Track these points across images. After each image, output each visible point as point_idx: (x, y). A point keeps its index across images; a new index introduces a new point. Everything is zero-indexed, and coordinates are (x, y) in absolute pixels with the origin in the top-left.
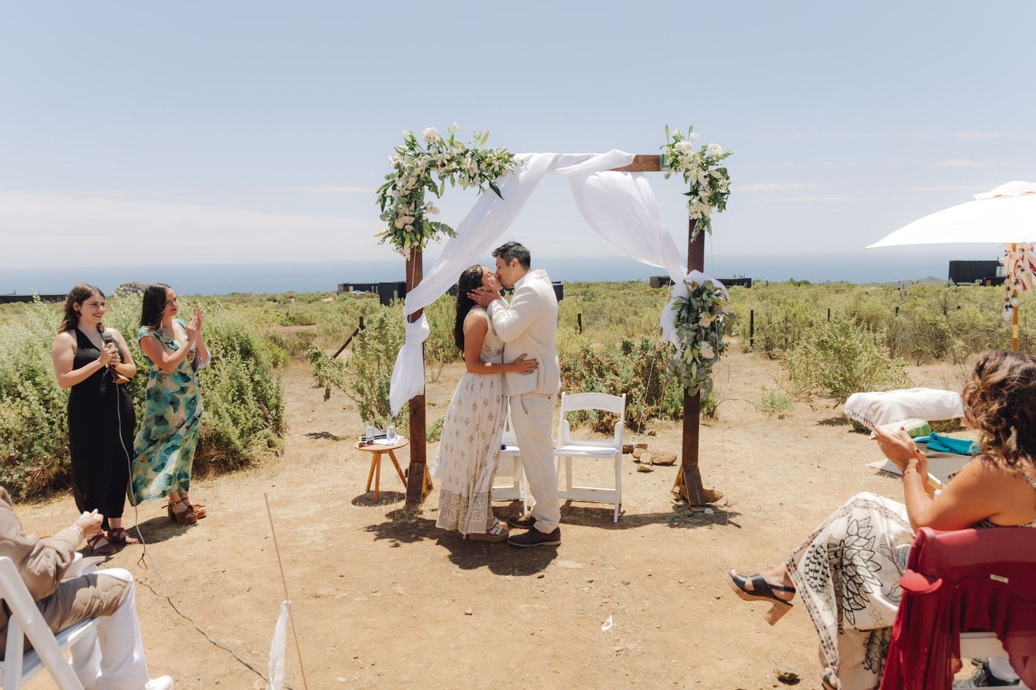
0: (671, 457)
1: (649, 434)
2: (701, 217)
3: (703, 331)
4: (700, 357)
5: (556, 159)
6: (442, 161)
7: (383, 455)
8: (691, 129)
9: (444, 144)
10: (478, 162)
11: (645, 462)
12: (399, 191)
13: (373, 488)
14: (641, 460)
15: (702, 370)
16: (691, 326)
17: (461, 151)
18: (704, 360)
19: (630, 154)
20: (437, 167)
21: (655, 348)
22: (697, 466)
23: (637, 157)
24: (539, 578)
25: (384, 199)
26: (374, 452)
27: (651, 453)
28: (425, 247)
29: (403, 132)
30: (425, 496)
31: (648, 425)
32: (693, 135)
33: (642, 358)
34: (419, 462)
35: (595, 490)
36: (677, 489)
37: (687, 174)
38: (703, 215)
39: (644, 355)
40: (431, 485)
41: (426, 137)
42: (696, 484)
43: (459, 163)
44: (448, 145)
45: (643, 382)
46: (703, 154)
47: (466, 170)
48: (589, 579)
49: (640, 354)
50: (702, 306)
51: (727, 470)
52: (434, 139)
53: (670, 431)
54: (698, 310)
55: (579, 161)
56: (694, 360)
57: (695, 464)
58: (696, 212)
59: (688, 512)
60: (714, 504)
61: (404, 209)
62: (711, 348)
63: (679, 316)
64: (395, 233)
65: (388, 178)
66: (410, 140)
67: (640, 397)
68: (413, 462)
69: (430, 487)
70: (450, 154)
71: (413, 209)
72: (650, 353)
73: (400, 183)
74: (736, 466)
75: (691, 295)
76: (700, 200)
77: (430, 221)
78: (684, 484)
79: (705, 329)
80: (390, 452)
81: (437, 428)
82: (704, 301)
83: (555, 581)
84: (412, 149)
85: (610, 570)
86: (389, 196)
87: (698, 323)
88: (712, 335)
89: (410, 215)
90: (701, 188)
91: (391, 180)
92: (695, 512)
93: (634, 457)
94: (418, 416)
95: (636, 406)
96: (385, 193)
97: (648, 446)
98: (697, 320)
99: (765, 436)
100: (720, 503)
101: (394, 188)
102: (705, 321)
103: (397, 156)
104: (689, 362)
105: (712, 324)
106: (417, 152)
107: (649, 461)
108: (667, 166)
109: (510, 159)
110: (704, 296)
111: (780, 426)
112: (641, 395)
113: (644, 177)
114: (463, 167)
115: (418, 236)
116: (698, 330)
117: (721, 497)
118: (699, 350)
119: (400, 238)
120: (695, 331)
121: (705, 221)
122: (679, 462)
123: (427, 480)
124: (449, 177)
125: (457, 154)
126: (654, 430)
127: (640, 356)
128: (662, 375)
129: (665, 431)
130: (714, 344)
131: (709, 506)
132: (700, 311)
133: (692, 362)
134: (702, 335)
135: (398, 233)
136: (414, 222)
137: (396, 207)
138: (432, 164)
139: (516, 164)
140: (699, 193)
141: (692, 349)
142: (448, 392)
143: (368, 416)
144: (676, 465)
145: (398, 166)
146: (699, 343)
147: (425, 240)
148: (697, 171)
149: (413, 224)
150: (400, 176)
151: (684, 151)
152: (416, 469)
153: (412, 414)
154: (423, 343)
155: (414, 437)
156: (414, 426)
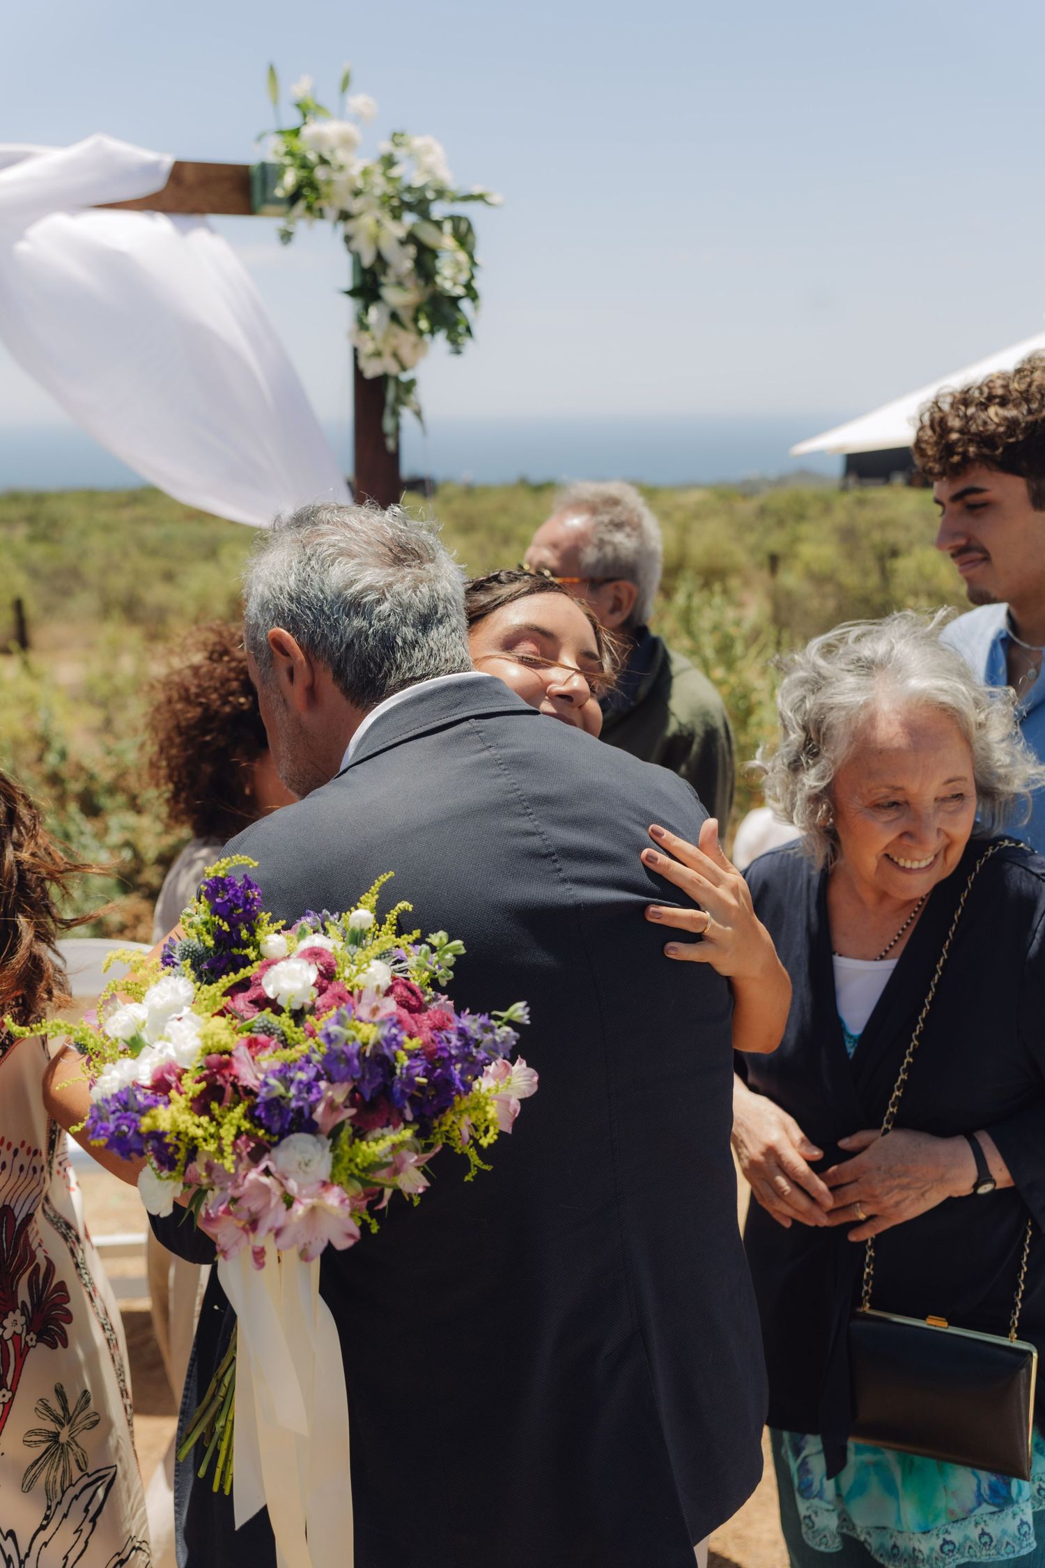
2: (393, 370)
8: (346, 83)
19: (154, 157)
23: (178, 168)
32: (358, 101)
37: (345, 228)
38: (399, 363)
58: (379, 353)
76: (390, 315)
90: (388, 279)
108: (278, 201)
113: (212, 231)
121: (403, 383)
140: (384, 291)
148: (378, 222)
151: (332, 151)
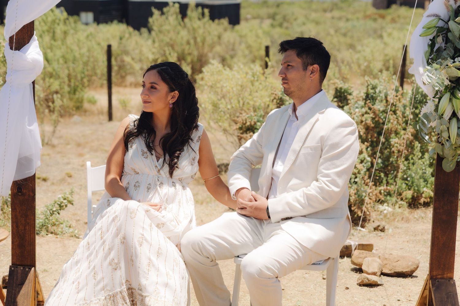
0: (410, 263)
1: (376, 229)
11: (370, 271)
14: (363, 268)
21: (386, 97)
22: (451, 278)
27: (379, 257)
31: (373, 215)
33: (366, 113)
34: (24, 266)
39: (370, 109)
42: (450, 305)
45: (367, 148)
53: (405, 225)
56: (454, 115)
57: (449, 275)
67: (362, 172)
68: (14, 265)
69: (40, 304)
72: (379, 106)
75: (452, 14)
81: (52, 214)
93: (353, 263)
94: (23, 194)
95: (355, 186)
97: (375, 248)
104: (446, 117)
107: (376, 270)
112: (365, 170)
122: (423, 273)
126: (383, 224)
127: (364, 110)
128: (396, 140)
129: (400, 225)
133: (451, 118)
141: (450, 100)
142: (66, 161)
144: (417, 277)
152: (19, 275)
153: (16, 191)
154: (33, 83)
155: (17, 227)
156: (18, 210)
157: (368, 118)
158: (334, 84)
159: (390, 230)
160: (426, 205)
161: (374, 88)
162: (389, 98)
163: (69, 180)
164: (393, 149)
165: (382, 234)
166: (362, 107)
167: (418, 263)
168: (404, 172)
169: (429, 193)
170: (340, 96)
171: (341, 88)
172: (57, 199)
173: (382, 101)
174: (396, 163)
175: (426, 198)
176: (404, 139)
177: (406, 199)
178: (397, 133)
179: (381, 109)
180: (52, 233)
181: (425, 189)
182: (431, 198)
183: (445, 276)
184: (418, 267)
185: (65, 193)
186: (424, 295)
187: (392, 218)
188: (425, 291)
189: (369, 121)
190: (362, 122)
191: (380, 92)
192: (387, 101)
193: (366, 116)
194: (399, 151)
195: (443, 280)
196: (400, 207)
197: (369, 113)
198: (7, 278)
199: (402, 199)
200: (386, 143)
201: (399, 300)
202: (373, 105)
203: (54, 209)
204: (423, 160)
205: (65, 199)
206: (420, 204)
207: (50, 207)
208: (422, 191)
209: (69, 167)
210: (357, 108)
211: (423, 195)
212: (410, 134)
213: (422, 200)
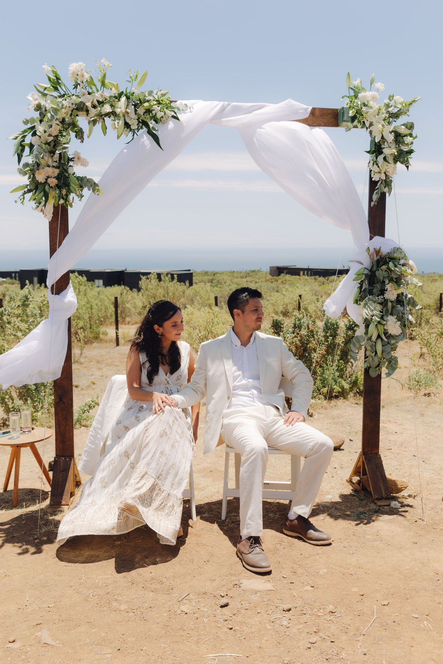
0: (338, 440)
2: (384, 178)
3: (390, 304)
4: (386, 333)
5: (223, 109)
6: (92, 102)
7: (23, 449)
9: (94, 85)
10: (135, 106)
12: (40, 137)
13: (11, 487)
15: (388, 348)
16: (377, 298)
17: (114, 92)
18: (389, 336)
19: (306, 107)
20: (87, 111)
21: (308, 326)
22: (378, 453)
23: (314, 110)
24: (222, 607)
25: (22, 147)
26: (12, 446)
28: (71, 206)
29: (44, 66)
30: (72, 494)
33: (295, 337)
34: (65, 456)
35: (268, 484)
36: (356, 479)
37: (371, 128)
38: (386, 175)
39: (298, 334)
40: (80, 482)
41: (73, 73)
42: (378, 473)
43: (112, 106)
44: (99, 85)
46: (388, 106)
47: (121, 115)
48: (286, 607)
49: (293, 333)
50: (388, 276)
51: (398, 454)
52: (83, 76)
54: (384, 282)
55: (249, 111)
56: (379, 336)
57: (376, 451)
58: (380, 173)
59: (373, 506)
60: (397, 495)
61: (46, 158)
62: (399, 323)
63: (361, 287)
64: (36, 188)
65: (26, 122)
66: (52, 77)
68: (58, 455)
69: (78, 484)
70: (102, 96)
71: (58, 160)
73: (40, 129)
74: (406, 449)
75: (375, 264)
76: (385, 159)
77: (78, 174)
78: (365, 473)
79: (391, 302)
80: (32, 445)
81: (83, 413)
82: (391, 270)
83: (243, 611)
84: (56, 89)
85: (307, 590)
86: (27, 144)
87: (383, 295)
88: (398, 308)
89: (53, 167)
90: (385, 146)
91: (29, 126)
92: (380, 506)
94: (64, 403)
96: (23, 141)
98: (383, 292)
99: (423, 415)
100: (405, 493)
101: (34, 134)
102: (391, 293)
103: (37, 95)
104: (374, 338)
105: (398, 295)
106: (62, 93)
108: (347, 121)
109: (173, 104)
110: (391, 264)
111: (429, 404)
114: (118, 111)
115: (64, 192)
116: (384, 303)
117: (406, 488)
118: (384, 325)
119: (42, 193)
120: (381, 304)
121: (388, 183)
122: (346, 446)
123: (76, 476)
124: (101, 124)
125: (110, 97)
127: (293, 335)
129: (322, 412)
130: (401, 319)
131: (395, 499)
132: (387, 281)
133: (376, 339)
134: (387, 310)
135: (40, 187)
136: (59, 174)
137: (37, 157)
138: (81, 108)
139: (179, 109)
140: (384, 150)
141: (376, 325)
142: (91, 373)
143: (6, 400)
144: (344, 450)
145: (38, 108)
146: (385, 318)
147: (72, 196)
148: (383, 126)
149: (58, 178)
150: (41, 121)
151: (368, 101)
152: (62, 464)
153: (58, 401)
154: (69, 319)
155: (59, 427)
156: (60, 415)
157: (297, 340)
158: (273, 317)
159: (316, 416)
160: (336, 397)
161: (299, 320)
162: (310, 326)
163: (93, 386)
164: (313, 360)
165: (312, 418)
166: (292, 333)
167: (343, 439)
168: (321, 376)
169: (338, 389)
170: (276, 326)
171: (276, 320)
172: (87, 402)
173: (305, 328)
174: (315, 370)
175: (336, 392)
176: (319, 353)
177: (323, 394)
178: (315, 350)
179: (305, 334)
180: (84, 426)
181: (335, 387)
182: (339, 392)
183: (373, 451)
184: (344, 443)
185: (93, 398)
186: (358, 466)
187: (316, 407)
188: (359, 463)
189: (298, 342)
190: (293, 343)
191: (304, 323)
192: (308, 328)
193: (296, 339)
194: (317, 362)
195: (372, 455)
196: (319, 399)
197: (297, 337)
198: (53, 463)
199: (320, 394)
200: (309, 356)
201: (335, 468)
202: (300, 331)
203: (85, 409)
204: (333, 367)
205: (93, 402)
206: (332, 397)
207: (82, 408)
208: (333, 387)
209: (93, 377)
210: (288, 333)
211: (335, 391)
212: (324, 350)
213: (334, 394)
